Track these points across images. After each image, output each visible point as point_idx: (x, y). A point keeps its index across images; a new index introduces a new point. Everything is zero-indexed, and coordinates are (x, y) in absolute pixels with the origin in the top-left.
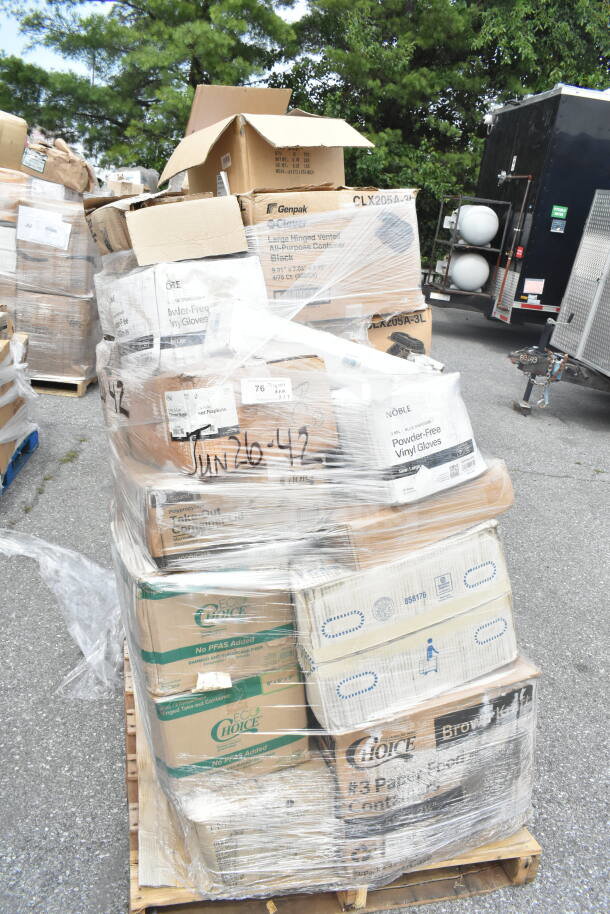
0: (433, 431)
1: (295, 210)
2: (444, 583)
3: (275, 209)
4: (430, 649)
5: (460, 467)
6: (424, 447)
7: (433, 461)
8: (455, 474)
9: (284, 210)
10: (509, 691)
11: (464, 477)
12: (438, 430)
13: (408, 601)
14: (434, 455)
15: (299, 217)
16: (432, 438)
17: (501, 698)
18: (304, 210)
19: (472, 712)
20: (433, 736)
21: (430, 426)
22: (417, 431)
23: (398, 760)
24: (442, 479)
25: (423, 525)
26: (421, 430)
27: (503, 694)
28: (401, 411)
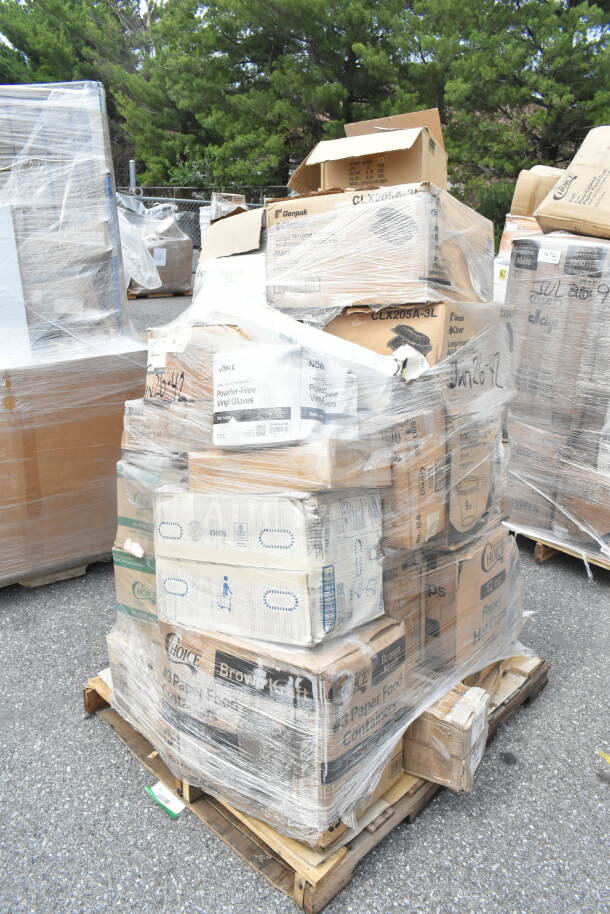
0: (248, 391)
1: (297, 214)
2: (241, 531)
3: (281, 215)
4: (226, 586)
5: (267, 430)
6: (237, 402)
7: (244, 417)
8: (261, 433)
9: (287, 214)
10: (284, 670)
11: (269, 438)
12: (253, 390)
13: (213, 533)
14: (244, 411)
15: (301, 219)
16: (244, 396)
17: (274, 670)
18: (305, 213)
19: (248, 667)
20: (214, 665)
21: (248, 386)
22: (235, 387)
23: (187, 668)
24: (249, 434)
25: (239, 474)
26: (237, 387)
27: (278, 669)
28: (227, 368)
